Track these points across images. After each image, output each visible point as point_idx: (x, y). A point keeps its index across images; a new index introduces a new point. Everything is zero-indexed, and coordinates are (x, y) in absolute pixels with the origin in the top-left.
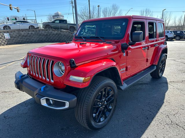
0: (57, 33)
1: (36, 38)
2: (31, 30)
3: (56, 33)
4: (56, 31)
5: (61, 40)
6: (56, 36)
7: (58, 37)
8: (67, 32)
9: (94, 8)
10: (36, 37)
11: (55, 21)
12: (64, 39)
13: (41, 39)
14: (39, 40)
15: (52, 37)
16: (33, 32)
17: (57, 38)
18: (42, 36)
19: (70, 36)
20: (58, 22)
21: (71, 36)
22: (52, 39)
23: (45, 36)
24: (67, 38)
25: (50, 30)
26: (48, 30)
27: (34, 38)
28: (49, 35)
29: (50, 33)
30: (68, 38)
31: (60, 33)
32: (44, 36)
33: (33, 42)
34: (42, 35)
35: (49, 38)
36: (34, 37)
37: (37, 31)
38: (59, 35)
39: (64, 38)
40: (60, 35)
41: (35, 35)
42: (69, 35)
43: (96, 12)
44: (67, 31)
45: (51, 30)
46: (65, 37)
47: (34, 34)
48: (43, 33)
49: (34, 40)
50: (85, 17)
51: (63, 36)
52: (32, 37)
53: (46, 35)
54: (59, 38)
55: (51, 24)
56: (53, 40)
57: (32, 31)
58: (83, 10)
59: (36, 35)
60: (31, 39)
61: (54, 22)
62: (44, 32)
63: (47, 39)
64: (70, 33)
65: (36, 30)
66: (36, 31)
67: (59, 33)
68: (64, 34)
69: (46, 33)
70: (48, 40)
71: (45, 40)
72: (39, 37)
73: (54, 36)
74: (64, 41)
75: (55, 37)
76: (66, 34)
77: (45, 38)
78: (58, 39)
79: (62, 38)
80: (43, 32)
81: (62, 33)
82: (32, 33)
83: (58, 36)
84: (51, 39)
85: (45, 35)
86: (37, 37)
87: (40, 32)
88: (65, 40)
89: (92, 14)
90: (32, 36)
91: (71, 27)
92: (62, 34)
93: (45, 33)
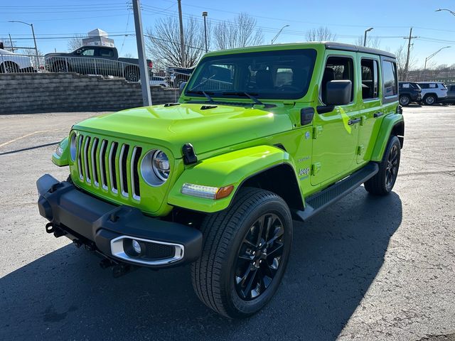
0: (87, 86)
1: (21, 99)
2: (7, 75)
3: (84, 84)
4: (83, 80)
5: (101, 103)
6: (84, 94)
7: (92, 96)
8: (117, 83)
9: (192, 23)
10: (22, 95)
11: (83, 51)
12: (109, 101)
13: (39, 103)
14: (34, 103)
15: (72, 97)
16: (13, 82)
17: (89, 100)
18: (43, 92)
19: (125, 92)
20: (92, 52)
21: (129, 94)
22: (72, 103)
23: (52, 93)
24: (116, 98)
25: (68, 76)
26: (61, 76)
27: (14, 100)
28: (65, 91)
29: (67, 85)
30: (121, 98)
31: (97, 83)
32: (48, 94)
33: (13, 109)
34: (41, 90)
35: (63, 99)
36: (15, 95)
37: (26, 77)
38: (92, 90)
39: (108, 99)
40: (96, 91)
41: (20, 91)
42: (123, 90)
43: (198, 34)
44: (117, 78)
45: (71, 76)
46: (111, 95)
47: (17, 87)
48: (45, 85)
49: (18, 104)
50: (169, 43)
51: (107, 93)
52: (9, 96)
53: (54, 91)
54: (94, 97)
55: (70, 58)
56: (76, 104)
57: (9, 77)
58: (165, 25)
59: (23, 91)
60: (5, 101)
61: (77, 54)
62: (47, 81)
63: (59, 101)
64: (126, 83)
65: (23, 75)
66: (23, 79)
67: (93, 83)
68: (108, 87)
69: (54, 85)
70: (61, 103)
71: (52, 104)
72: (31, 94)
73: (78, 92)
74: (109, 106)
75: (83, 96)
76: (113, 87)
77: (53, 97)
78: (91, 102)
79: (102, 99)
80: (44, 81)
81: (101, 83)
82: (8, 84)
83: (89, 94)
84: (70, 101)
85: (52, 89)
86: (26, 95)
87: (36, 81)
88: (112, 103)
89: (189, 36)
90: (8, 91)
91: (128, 68)
92: (103, 87)
93: (49, 85)
